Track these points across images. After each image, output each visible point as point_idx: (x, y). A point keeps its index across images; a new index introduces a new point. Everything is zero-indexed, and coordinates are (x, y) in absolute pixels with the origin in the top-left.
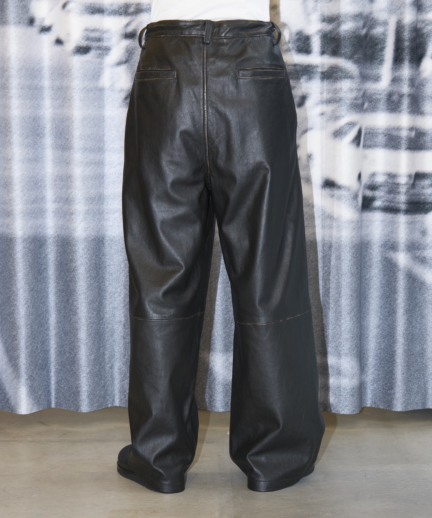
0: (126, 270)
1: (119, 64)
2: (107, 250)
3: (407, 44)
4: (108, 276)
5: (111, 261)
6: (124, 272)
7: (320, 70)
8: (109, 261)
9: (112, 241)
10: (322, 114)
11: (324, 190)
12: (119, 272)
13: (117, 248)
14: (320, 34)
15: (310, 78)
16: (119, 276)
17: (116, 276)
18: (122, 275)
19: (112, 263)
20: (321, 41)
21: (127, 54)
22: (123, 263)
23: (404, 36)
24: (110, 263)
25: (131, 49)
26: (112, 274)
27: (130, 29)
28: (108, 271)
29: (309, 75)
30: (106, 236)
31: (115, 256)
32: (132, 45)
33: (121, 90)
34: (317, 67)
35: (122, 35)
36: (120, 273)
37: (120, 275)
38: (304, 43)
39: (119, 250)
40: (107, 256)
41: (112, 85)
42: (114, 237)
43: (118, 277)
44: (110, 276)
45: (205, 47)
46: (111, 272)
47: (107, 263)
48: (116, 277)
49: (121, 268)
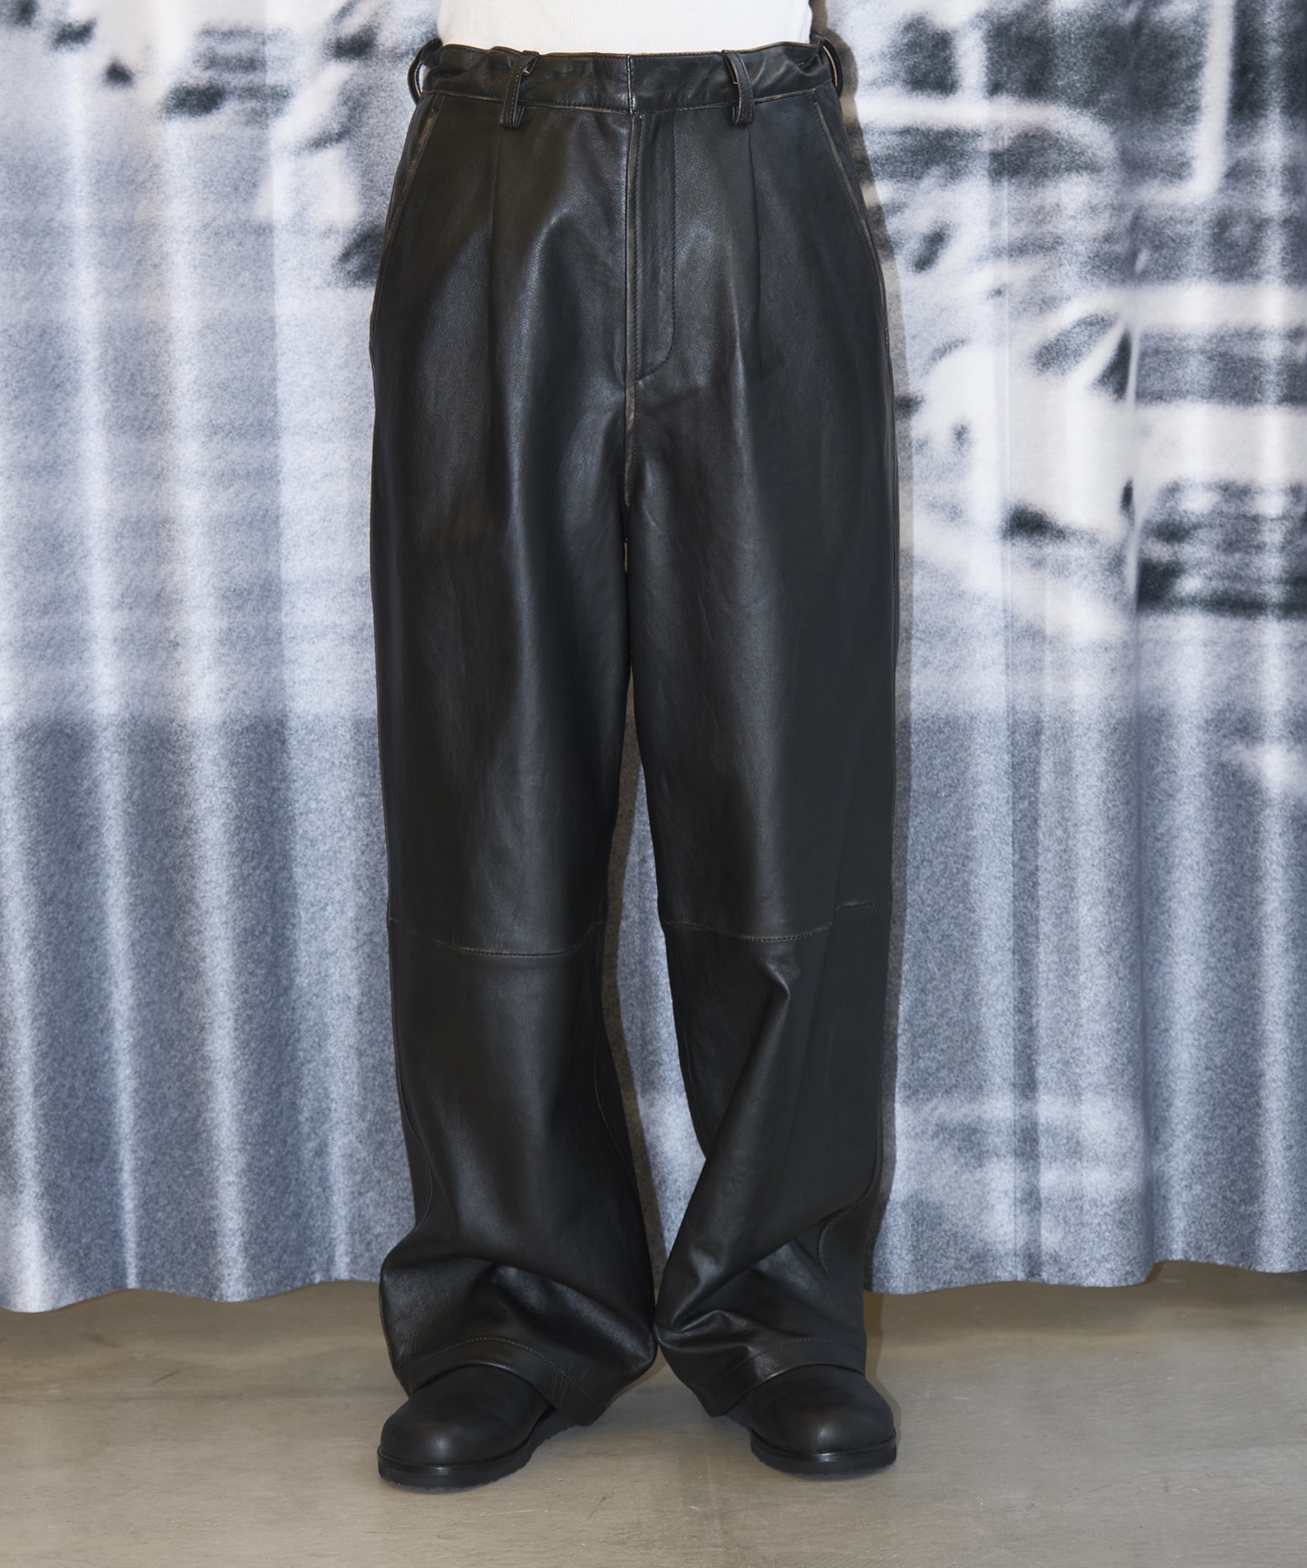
1: (320, 142)
2: (294, 761)
3: (1273, 50)
4: (303, 848)
5: (310, 799)
6: (353, 833)
7: (986, 145)
8: (304, 798)
9: (311, 731)
10: (999, 293)
11: (1009, 544)
12: (339, 835)
13: (327, 755)
14: (985, 26)
15: (955, 175)
16: (337, 848)
17: (327, 848)
18: (348, 844)
19: (313, 805)
20: (989, 50)
21: (344, 110)
22: (350, 806)
23: (1263, 25)
24: (306, 804)
25: (356, 94)
26: (313, 843)
27: (352, 26)
28: (300, 831)
29: (951, 164)
30: (291, 715)
31: (322, 782)
32: (362, 80)
33: (329, 231)
34: (976, 135)
35: (327, 47)
36: (342, 839)
37: (342, 844)
38: (932, 56)
39: (337, 762)
40: (295, 781)
41: (300, 214)
42: (317, 718)
43: (335, 852)
44: (306, 847)
46: (311, 835)
47: (299, 807)
48: (327, 851)
49: (343, 820)
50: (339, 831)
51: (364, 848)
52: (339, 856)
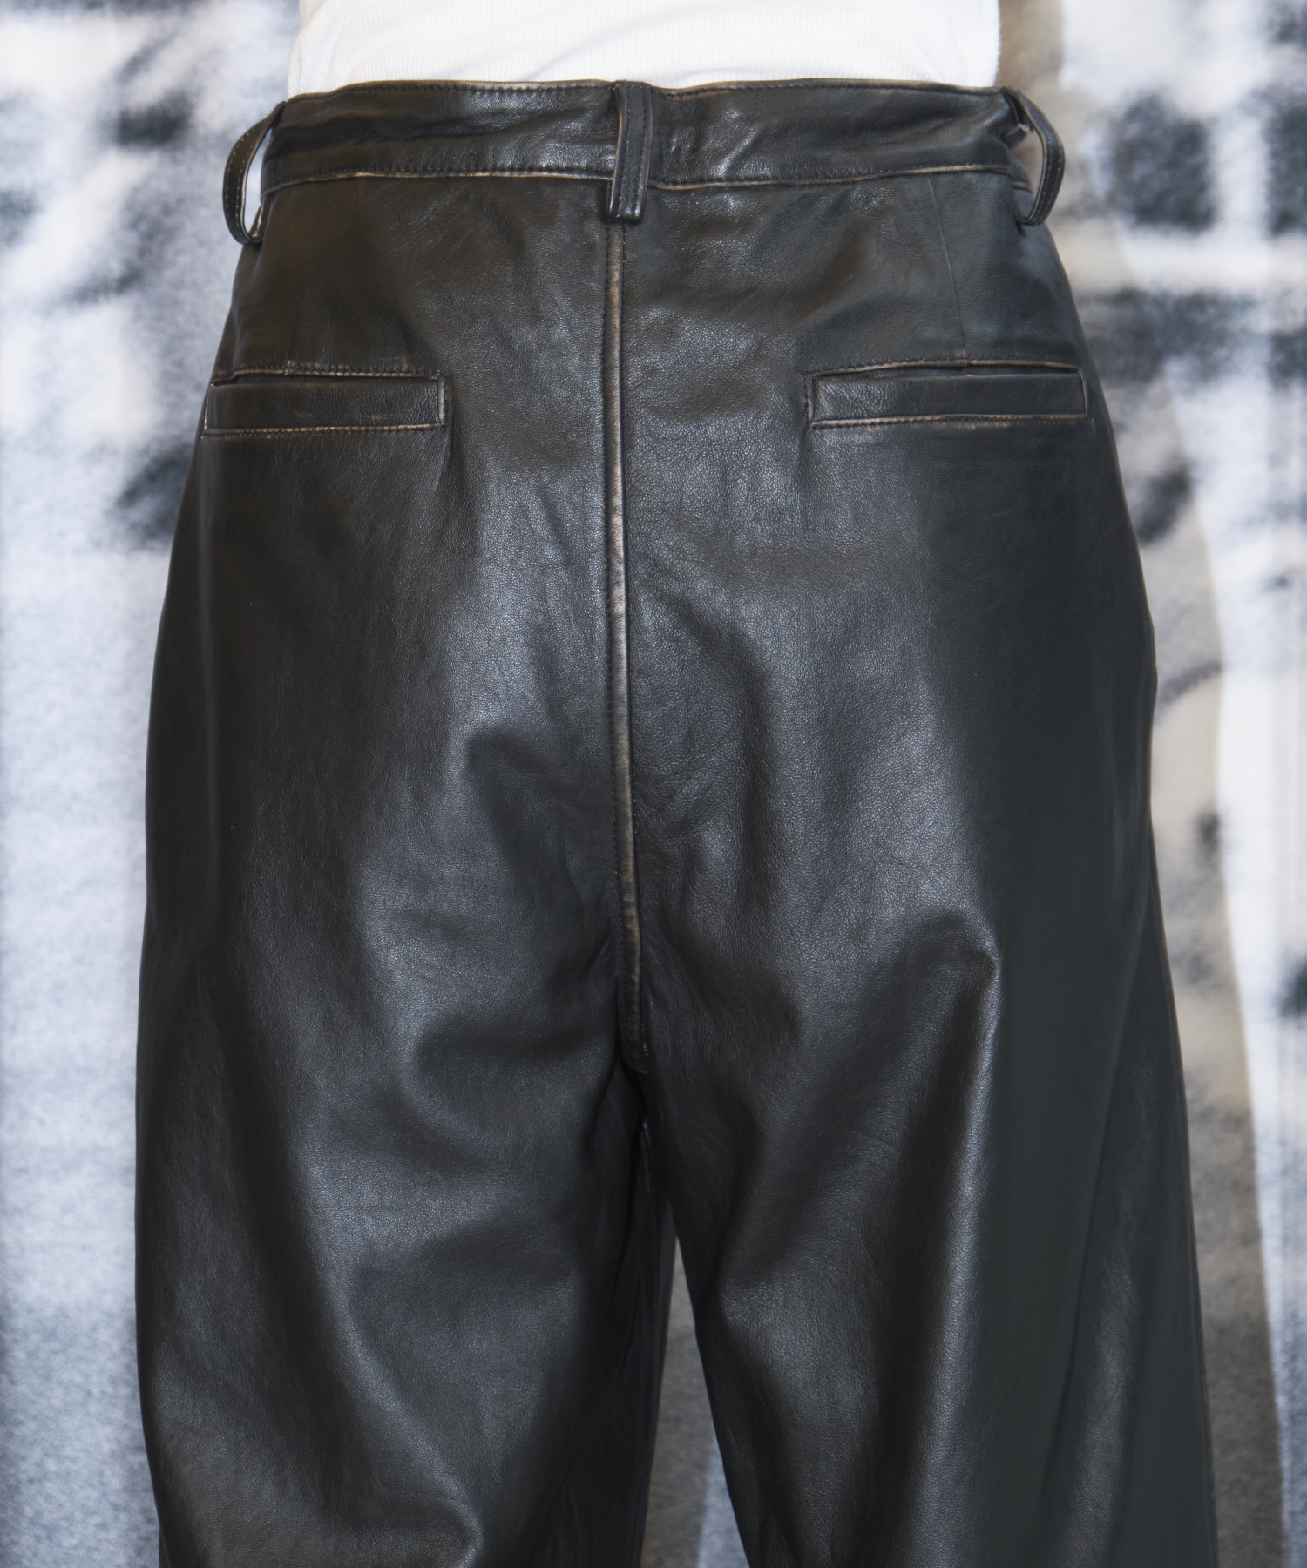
0: (135, 1506)
1: (89, 293)
2: (22, 1388)
4: (32, 1542)
5: (47, 1455)
6: (123, 1516)
7: (1263, 322)
8: (36, 1454)
9: (50, 1335)
10: (1282, 582)
11: (1291, 1025)
12: (96, 1519)
13: (78, 1378)
14: (1267, 112)
15: (1208, 372)
16: (92, 1543)
17: (75, 1542)
18: (113, 1535)
19: (51, 1465)
20: (1274, 155)
21: (133, 239)
22: (117, 1468)
24: (39, 1464)
25: (154, 211)
26: (51, 1532)
27: (150, 90)
28: (29, 1511)
29: (1202, 355)
30: (15, 1306)
31: (69, 1424)
32: (165, 187)
33: (101, 451)
34: (1246, 303)
35: (103, 125)
36: (102, 1526)
37: (102, 1535)
38: (1173, 163)
39: (96, 1391)
40: (20, 1423)
41: (48, 420)
42: (62, 1312)
43: (89, 1549)
44: (38, 1538)
45: (617, 240)
46: (47, 1518)
47: (27, 1468)
48: (75, 1548)
49: (104, 1494)
50: (97, 1513)
51: (141, 1543)
52: (96, 1556)
